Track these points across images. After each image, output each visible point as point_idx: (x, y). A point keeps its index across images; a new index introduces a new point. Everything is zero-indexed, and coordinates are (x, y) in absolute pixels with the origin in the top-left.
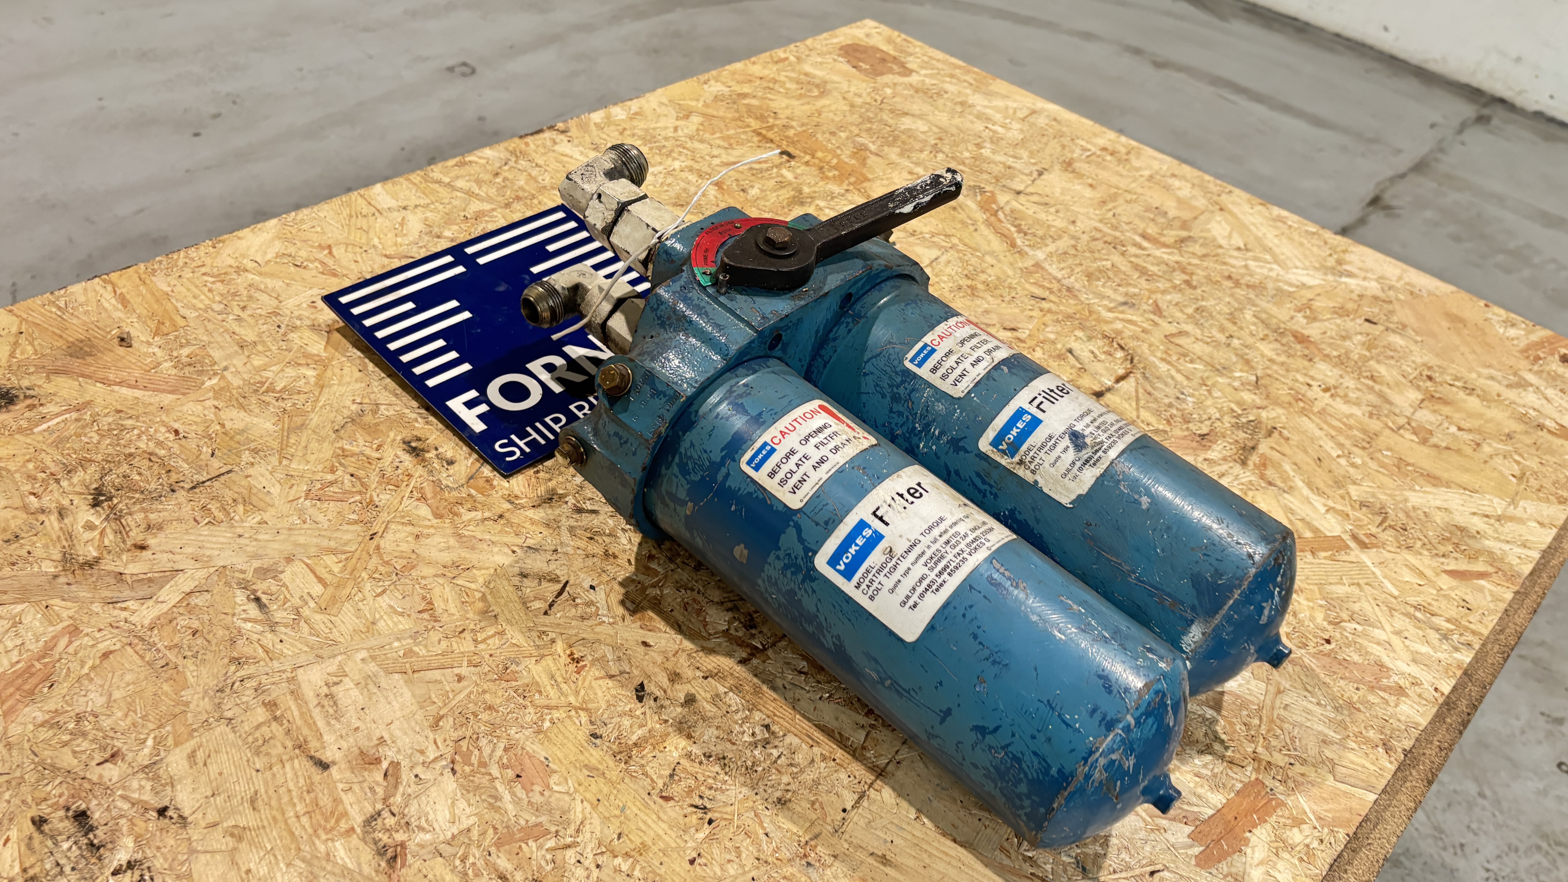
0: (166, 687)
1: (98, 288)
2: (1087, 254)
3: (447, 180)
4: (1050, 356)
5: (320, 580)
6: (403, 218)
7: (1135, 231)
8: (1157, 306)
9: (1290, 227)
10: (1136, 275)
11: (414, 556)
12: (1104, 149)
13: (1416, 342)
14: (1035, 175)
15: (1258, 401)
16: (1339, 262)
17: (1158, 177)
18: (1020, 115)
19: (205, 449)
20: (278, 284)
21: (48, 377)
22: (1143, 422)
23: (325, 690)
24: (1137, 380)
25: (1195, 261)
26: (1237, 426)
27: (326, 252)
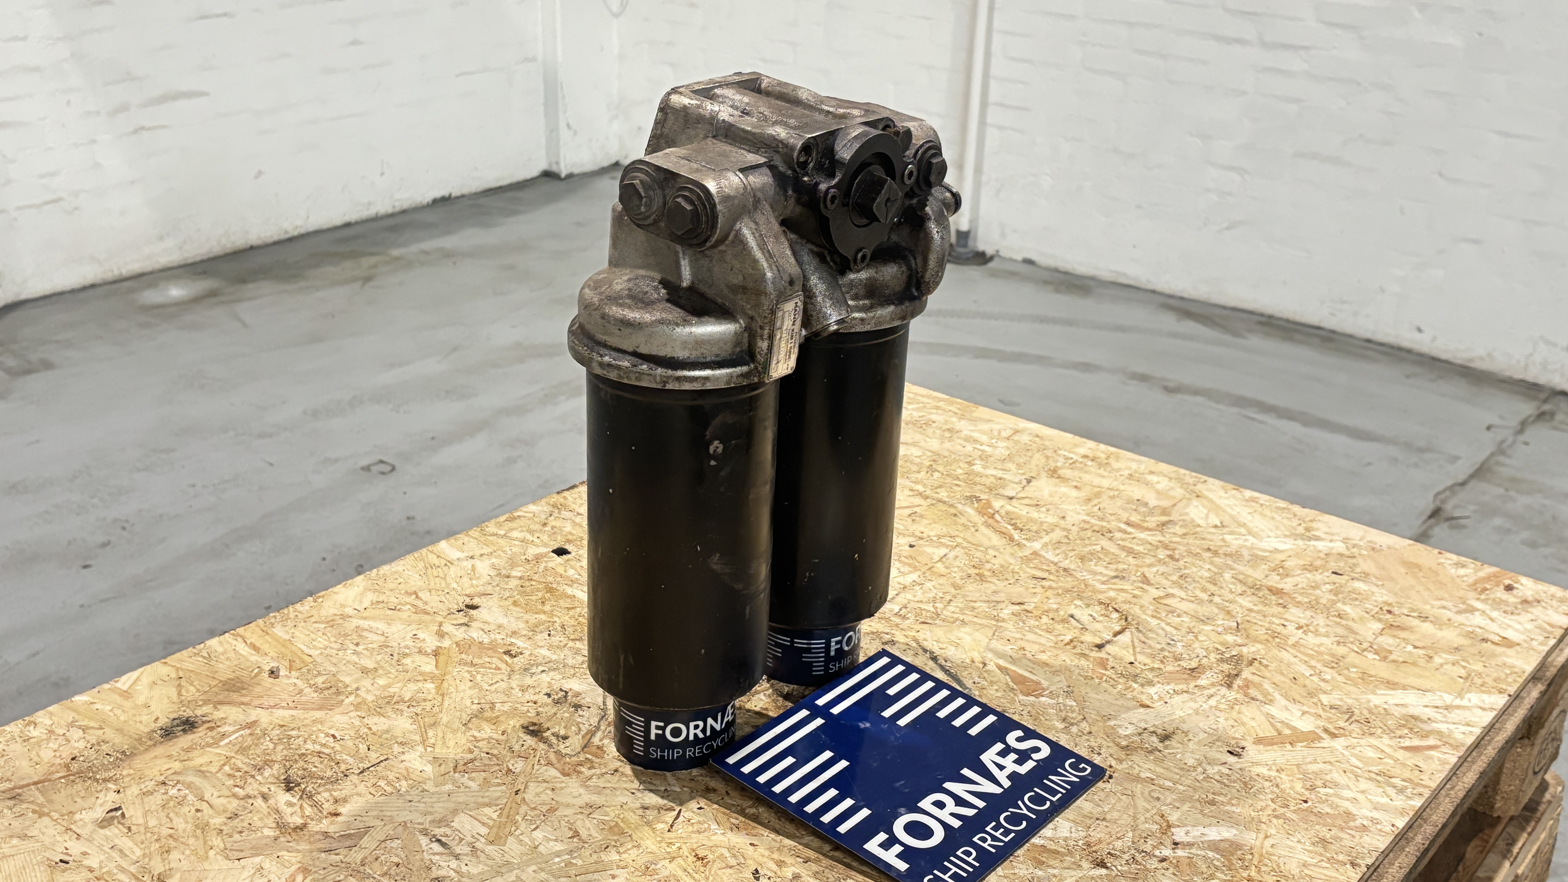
1: (230, 640)
2: (1078, 542)
3: (502, 532)
4: (1055, 621)
5: (484, 824)
6: (473, 566)
7: (1119, 520)
8: (1145, 576)
9: (1262, 505)
10: (1124, 554)
11: (554, 802)
12: (1085, 456)
13: (1377, 586)
14: (1024, 482)
15: (1240, 641)
16: (1308, 529)
17: (1137, 475)
18: (1004, 434)
19: (361, 746)
20: (380, 624)
21: (215, 707)
22: (1140, 663)
24: (1132, 633)
25: (1178, 539)
26: (1222, 660)
27: (414, 596)
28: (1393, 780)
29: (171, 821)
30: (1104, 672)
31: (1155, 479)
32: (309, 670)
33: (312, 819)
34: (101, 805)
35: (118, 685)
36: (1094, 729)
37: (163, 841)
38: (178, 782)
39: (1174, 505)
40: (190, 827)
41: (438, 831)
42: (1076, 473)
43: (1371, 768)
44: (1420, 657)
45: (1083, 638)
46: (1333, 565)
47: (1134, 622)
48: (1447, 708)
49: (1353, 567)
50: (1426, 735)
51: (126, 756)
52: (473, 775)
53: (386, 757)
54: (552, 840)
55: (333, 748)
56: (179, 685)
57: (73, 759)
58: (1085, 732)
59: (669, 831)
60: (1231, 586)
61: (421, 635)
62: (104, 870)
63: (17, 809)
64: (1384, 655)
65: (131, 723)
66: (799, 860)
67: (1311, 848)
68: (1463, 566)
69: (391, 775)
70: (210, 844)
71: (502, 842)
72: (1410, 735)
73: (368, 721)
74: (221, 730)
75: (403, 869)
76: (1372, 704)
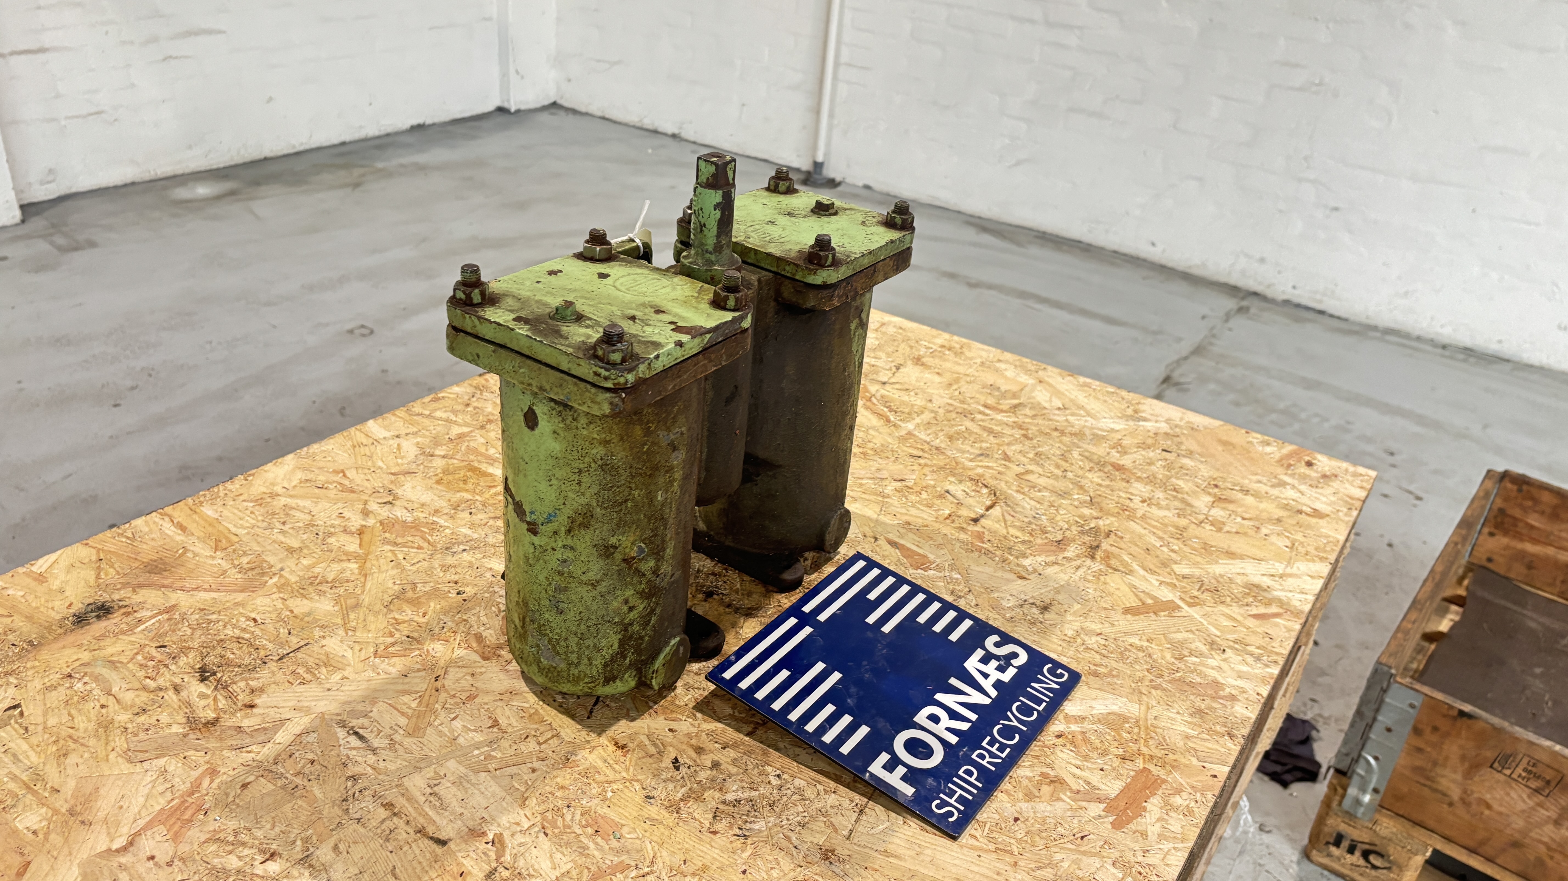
0: (300, 802)
1: (157, 520)
2: (946, 423)
3: (427, 412)
4: (933, 497)
5: (403, 714)
6: (399, 445)
7: (978, 403)
8: (1006, 454)
9: (1094, 390)
10: (985, 434)
11: (474, 689)
12: (943, 346)
13: (1202, 462)
14: (896, 369)
15: (1095, 514)
16: (1136, 411)
17: (988, 363)
19: (282, 630)
20: (306, 503)
21: (134, 591)
22: (1012, 536)
23: (429, 790)
24: (1001, 507)
25: (1029, 420)
26: (1082, 533)
27: (341, 475)
28: (1247, 648)
29: (73, 718)
30: (982, 545)
31: (1003, 366)
32: (234, 550)
33: (225, 712)
35: (34, 569)
36: (980, 602)
37: (62, 742)
38: (86, 674)
39: (1022, 390)
40: (91, 726)
41: (354, 723)
42: (937, 360)
44: (1249, 528)
45: (960, 513)
46: (1162, 444)
47: (1002, 497)
48: (1281, 576)
49: (1179, 445)
50: (1269, 603)
51: (33, 646)
52: (393, 660)
53: (307, 641)
54: (470, 730)
55: (253, 633)
56: (99, 568)
58: (973, 604)
59: (588, 718)
60: (1080, 463)
61: (347, 514)
64: (1218, 526)
65: (42, 609)
66: (717, 745)
67: (1189, 720)
68: (1268, 444)
69: (311, 662)
70: (113, 744)
71: (421, 734)
72: (1255, 603)
73: (291, 603)
74: (138, 615)
75: (318, 767)
76: (1217, 573)
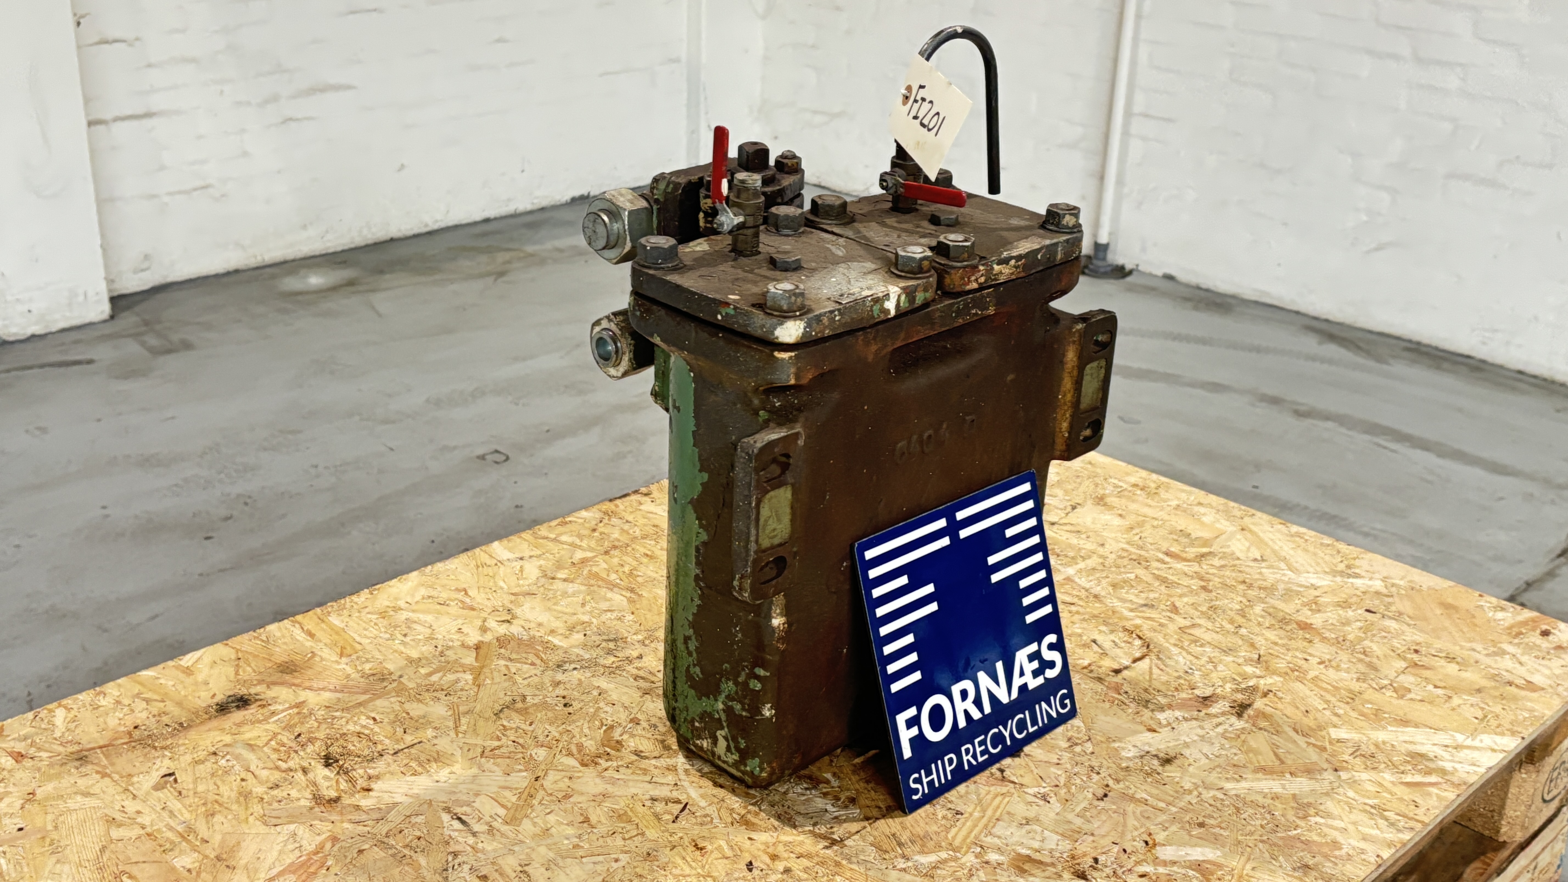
28: (1386, 813)
29: (218, 787)
30: (1117, 696)
31: (1202, 510)
32: (358, 658)
33: (346, 793)
34: (157, 770)
35: (182, 663)
36: (1097, 750)
37: (209, 805)
38: (228, 753)
39: (1217, 537)
40: (234, 795)
41: (458, 810)
42: (1124, 501)
43: (1367, 801)
44: (1438, 697)
45: (1102, 663)
46: (1368, 604)
47: (1155, 650)
48: (1457, 747)
49: (1388, 606)
50: (1429, 772)
51: (182, 727)
52: (499, 760)
53: (420, 740)
54: (562, 823)
55: (372, 730)
56: (237, 665)
57: (136, 727)
58: (1088, 752)
59: (674, 822)
60: (1260, 619)
61: (465, 629)
62: (155, 828)
63: (83, 769)
64: (1402, 692)
65: (190, 698)
66: (792, 855)
68: (1503, 609)
69: (423, 758)
70: (251, 810)
71: (517, 823)
72: (1413, 772)
73: (407, 706)
74: (272, 708)
75: (424, 843)
76: (1380, 740)
